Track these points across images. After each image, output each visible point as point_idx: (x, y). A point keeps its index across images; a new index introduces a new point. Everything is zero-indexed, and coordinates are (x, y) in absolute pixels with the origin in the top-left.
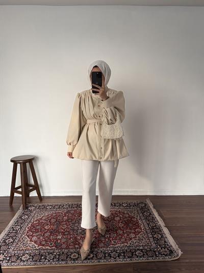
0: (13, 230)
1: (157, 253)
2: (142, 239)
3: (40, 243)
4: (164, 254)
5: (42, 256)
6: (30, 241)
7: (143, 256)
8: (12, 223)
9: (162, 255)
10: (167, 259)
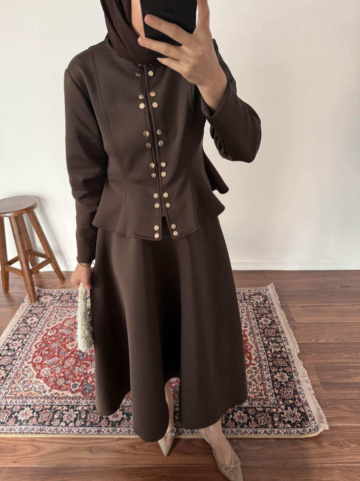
0: (8, 349)
1: (276, 419)
2: (250, 383)
3: (55, 382)
4: (289, 422)
5: (56, 412)
6: (37, 377)
7: (247, 424)
8: (7, 332)
9: (285, 423)
10: (295, 433)
